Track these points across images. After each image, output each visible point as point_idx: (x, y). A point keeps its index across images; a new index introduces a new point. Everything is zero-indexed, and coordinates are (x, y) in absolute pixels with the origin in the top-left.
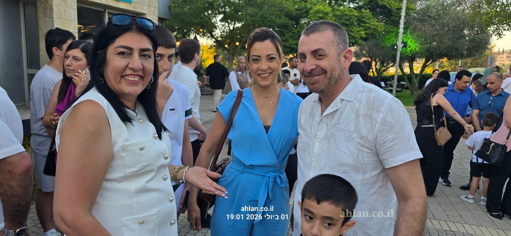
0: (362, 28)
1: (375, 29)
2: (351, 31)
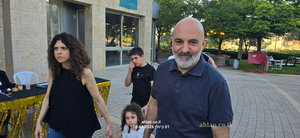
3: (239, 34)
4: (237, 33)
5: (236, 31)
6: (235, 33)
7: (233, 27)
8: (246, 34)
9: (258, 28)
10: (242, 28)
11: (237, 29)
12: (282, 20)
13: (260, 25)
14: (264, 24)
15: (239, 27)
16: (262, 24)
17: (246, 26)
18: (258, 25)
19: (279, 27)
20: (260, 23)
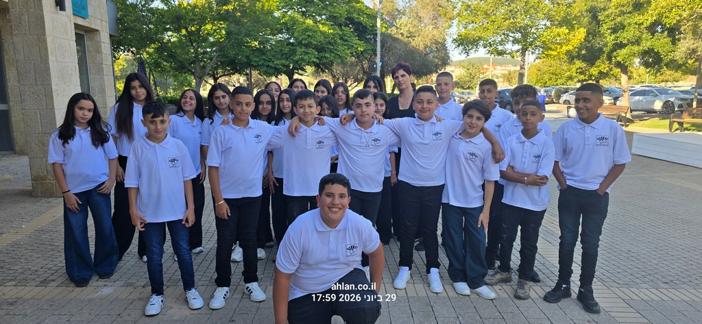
0: (346, 47)
2: (336, 50)
3: (275, 68)
4: (272, 67)
5: (270, 64)
6: (268, 66)
7: (264, 57)
8: (285, 69)
10: (278, 59)
11: (270, 60)
12: (328, 48)
14: (309, 53)
15: (273, 56)
16: (307, 53)
17: (283, 55)
18: (301, 55)
19: (327, 58)
20: (304, 52)
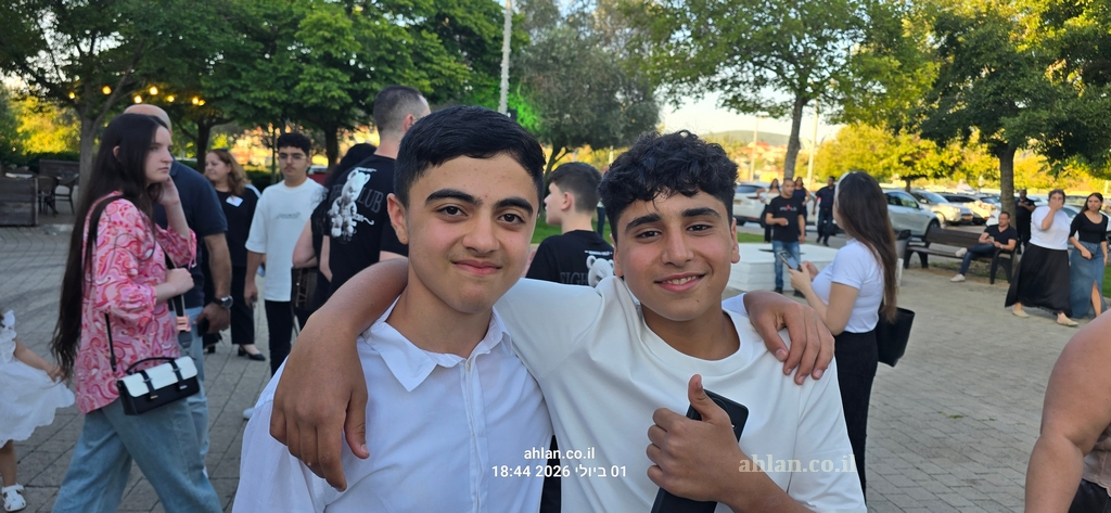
1: (450, 77)
9: (312, 91)
13: (318, 81)
